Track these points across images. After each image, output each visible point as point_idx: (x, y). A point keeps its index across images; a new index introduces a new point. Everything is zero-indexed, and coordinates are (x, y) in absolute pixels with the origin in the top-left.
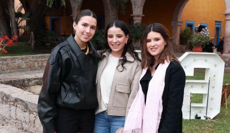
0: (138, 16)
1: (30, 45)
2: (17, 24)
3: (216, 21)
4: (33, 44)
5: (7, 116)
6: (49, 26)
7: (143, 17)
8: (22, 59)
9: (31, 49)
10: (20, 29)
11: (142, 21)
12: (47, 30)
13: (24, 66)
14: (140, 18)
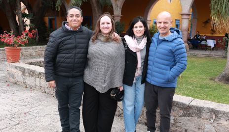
0: (118, 16)
1: (35, 39)
2: (23, 23)
3: (176, 20)
4: (37, 38)
5: (33, 85)
6: (48, 25)
7: (121, 17)
8: (33, 49)
9: (36, 42)
10: (26, 27)
11: (121, 20)
12: (47, 27)
13: (34, 54)
14: (120, 18)
